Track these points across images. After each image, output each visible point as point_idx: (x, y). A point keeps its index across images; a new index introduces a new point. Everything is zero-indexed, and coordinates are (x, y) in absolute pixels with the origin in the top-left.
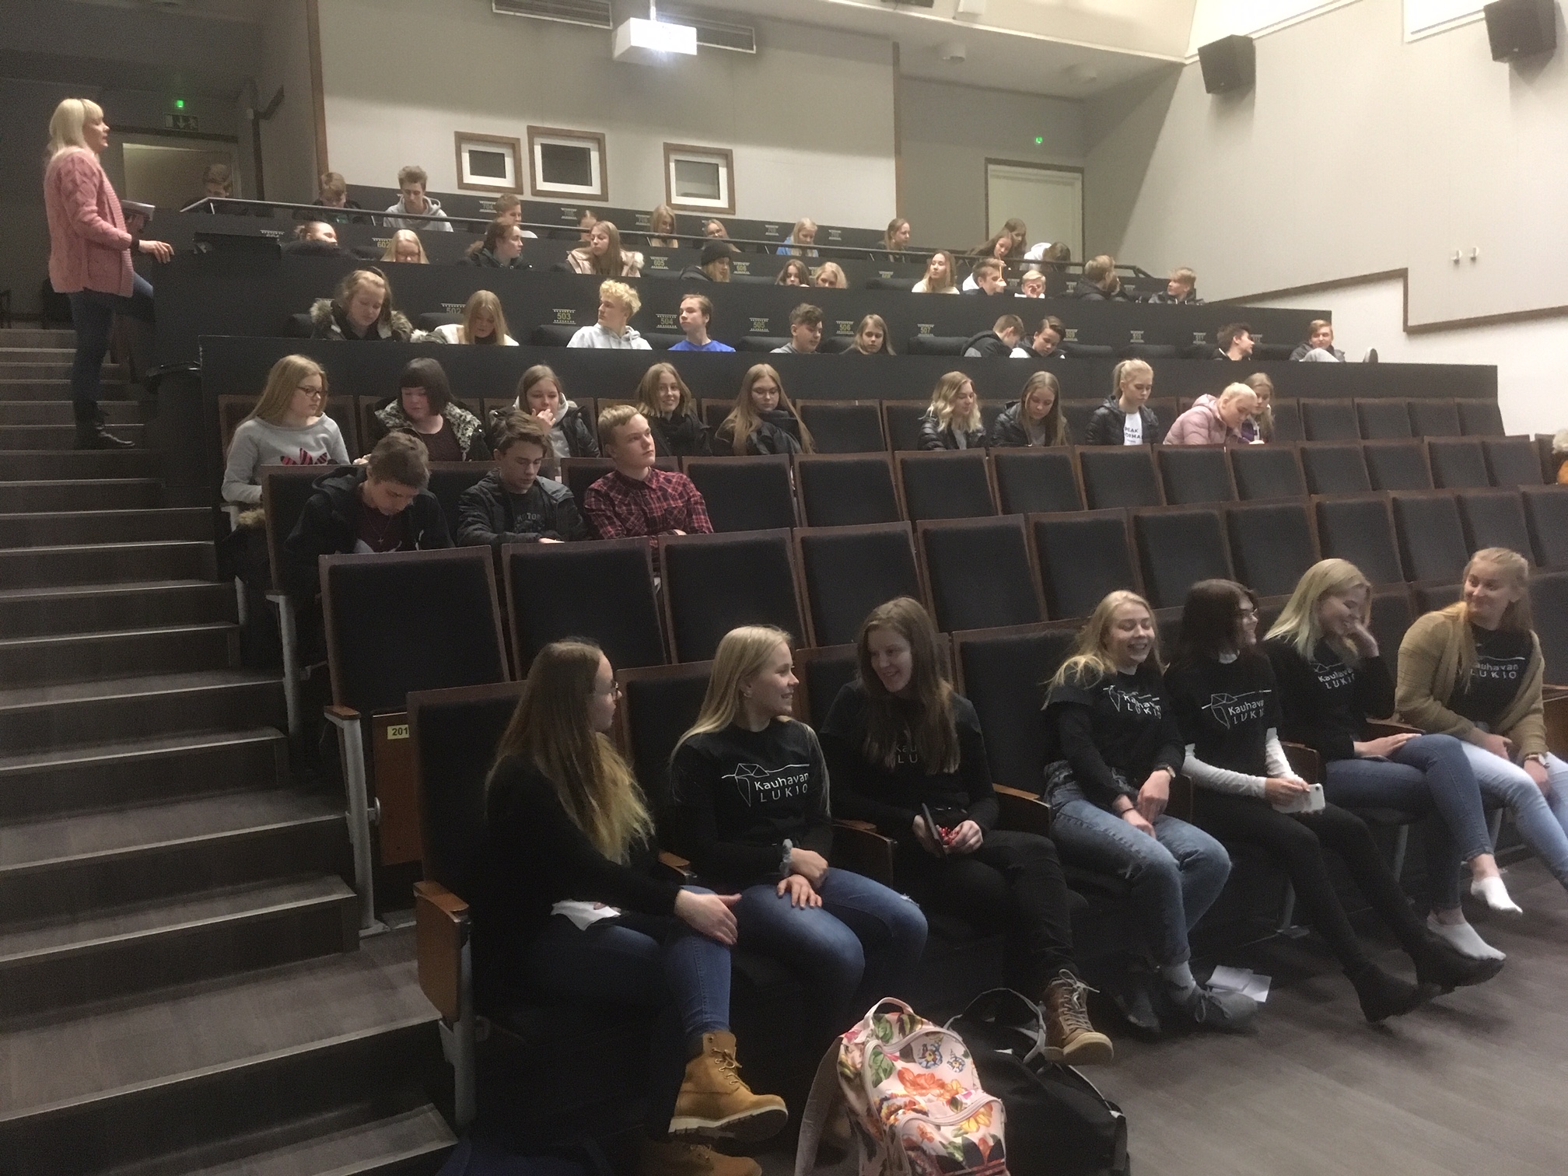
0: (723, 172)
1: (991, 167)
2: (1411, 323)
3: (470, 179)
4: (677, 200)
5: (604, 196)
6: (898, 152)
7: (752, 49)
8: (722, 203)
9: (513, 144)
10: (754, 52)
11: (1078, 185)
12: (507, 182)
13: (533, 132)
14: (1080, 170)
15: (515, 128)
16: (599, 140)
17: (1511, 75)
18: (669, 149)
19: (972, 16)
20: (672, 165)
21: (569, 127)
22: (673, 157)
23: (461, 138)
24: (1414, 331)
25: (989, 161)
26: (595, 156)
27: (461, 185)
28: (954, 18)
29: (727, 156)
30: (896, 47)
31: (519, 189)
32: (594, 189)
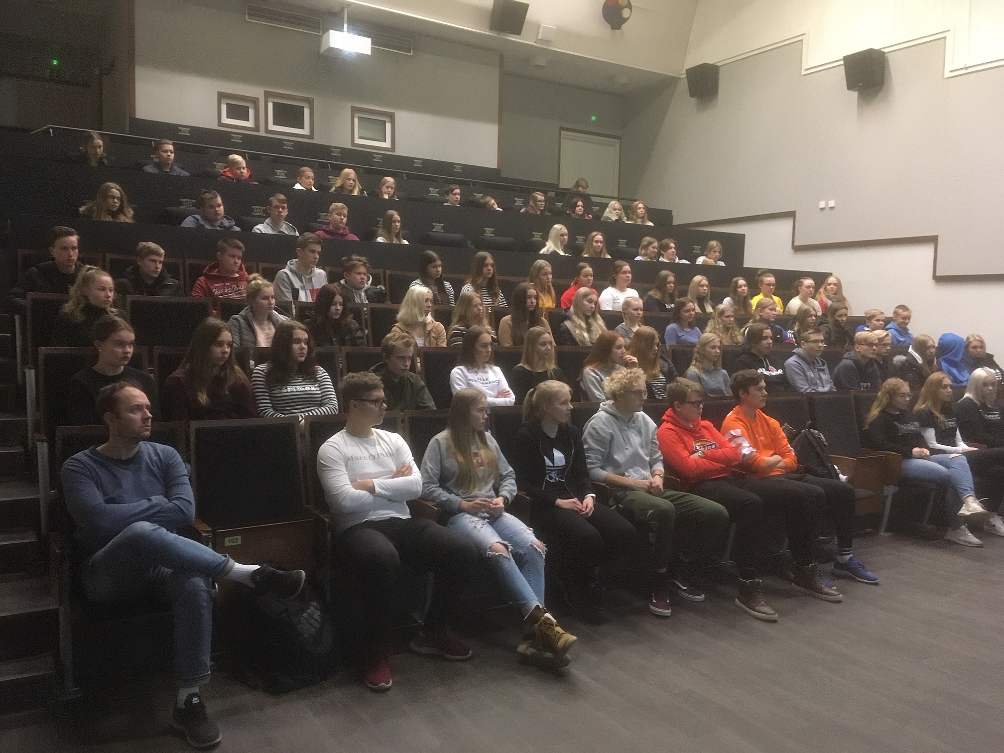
0: (388, 126)
1: (563, 132)
2: (796, 244)
3: (226, 120)
4: (358, 141)
5: (311, 136)
6: (500, 122)
7: (410, 53)
8: (387, 145)
9: (255, 101)
11: (618, 146)
12: (250, 124)
13: (268, 95)
14: (619, 138)
15: (256, 92)
16: (310, 102)
17: (858, 99)
18: (354, 110)
19: (548, 42)
20: (356, 120)
21: (291, 93)
22: (357, 115)
23: (221, 96)
24: (797, 249)
25: (562, 129)
26: (307, 112)
27: (220, 124)
28: (535, 42)
29: (392, 117)
30: (502, 57)
31: (257, 128)
32: (306, 131)
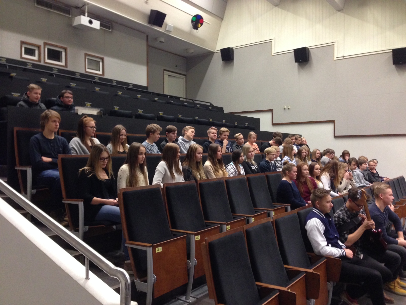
0: (101, 64)
1: (165, 72)
2: (274, 122)
3: (24, 56)
4: (88, 70)
5: (66, 65)
6: (147, 65)
7: (110, 30)
8: (100, 72)
9: (39, 47)
10: (111, 31)
11: (185, 79)
12: (36, 58)
13: (45, 44)
14: (185, 75)
15: (40, 42)
16: (66, 50)
17: (298, 67)
18: (86, 55)
19: (169, 31)
20: (87, 60)
21: (57, 45)
22: (87, 57)
23: (22, 43)
24: (274, 125)
25: (165, 70)
26: (63, 54)
27: (21, 57)
28: (165, 31)
29: (102, 59)
30: (147, 36)
31: (39, 60)
32: (63, 64)
